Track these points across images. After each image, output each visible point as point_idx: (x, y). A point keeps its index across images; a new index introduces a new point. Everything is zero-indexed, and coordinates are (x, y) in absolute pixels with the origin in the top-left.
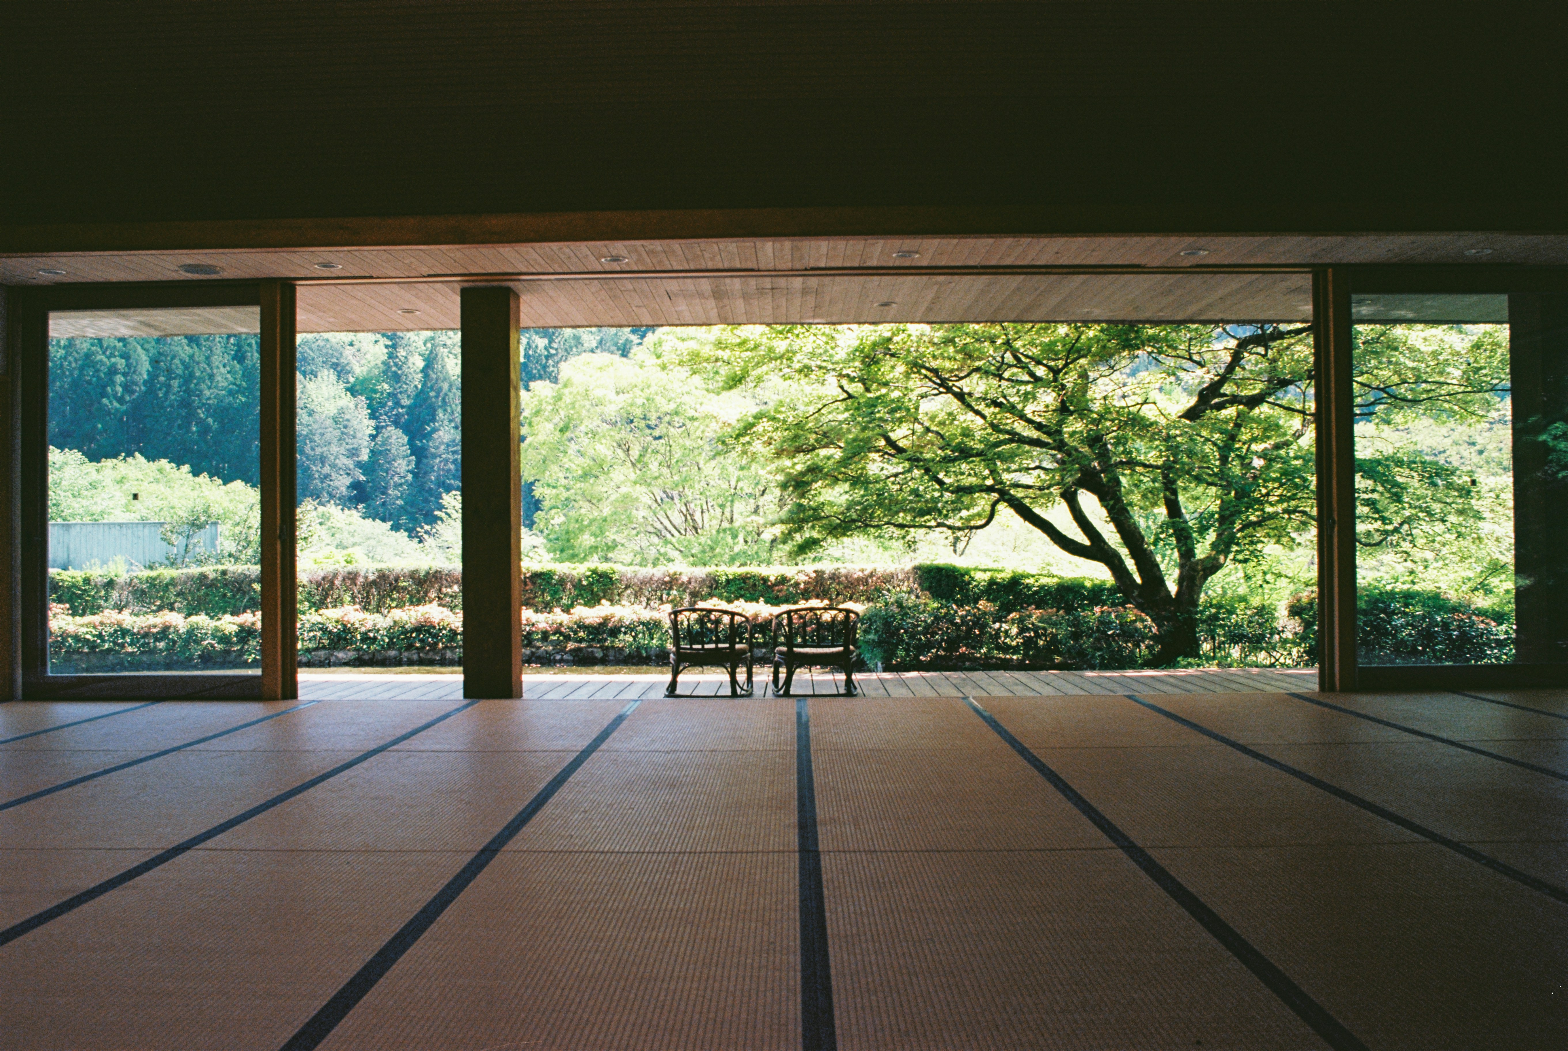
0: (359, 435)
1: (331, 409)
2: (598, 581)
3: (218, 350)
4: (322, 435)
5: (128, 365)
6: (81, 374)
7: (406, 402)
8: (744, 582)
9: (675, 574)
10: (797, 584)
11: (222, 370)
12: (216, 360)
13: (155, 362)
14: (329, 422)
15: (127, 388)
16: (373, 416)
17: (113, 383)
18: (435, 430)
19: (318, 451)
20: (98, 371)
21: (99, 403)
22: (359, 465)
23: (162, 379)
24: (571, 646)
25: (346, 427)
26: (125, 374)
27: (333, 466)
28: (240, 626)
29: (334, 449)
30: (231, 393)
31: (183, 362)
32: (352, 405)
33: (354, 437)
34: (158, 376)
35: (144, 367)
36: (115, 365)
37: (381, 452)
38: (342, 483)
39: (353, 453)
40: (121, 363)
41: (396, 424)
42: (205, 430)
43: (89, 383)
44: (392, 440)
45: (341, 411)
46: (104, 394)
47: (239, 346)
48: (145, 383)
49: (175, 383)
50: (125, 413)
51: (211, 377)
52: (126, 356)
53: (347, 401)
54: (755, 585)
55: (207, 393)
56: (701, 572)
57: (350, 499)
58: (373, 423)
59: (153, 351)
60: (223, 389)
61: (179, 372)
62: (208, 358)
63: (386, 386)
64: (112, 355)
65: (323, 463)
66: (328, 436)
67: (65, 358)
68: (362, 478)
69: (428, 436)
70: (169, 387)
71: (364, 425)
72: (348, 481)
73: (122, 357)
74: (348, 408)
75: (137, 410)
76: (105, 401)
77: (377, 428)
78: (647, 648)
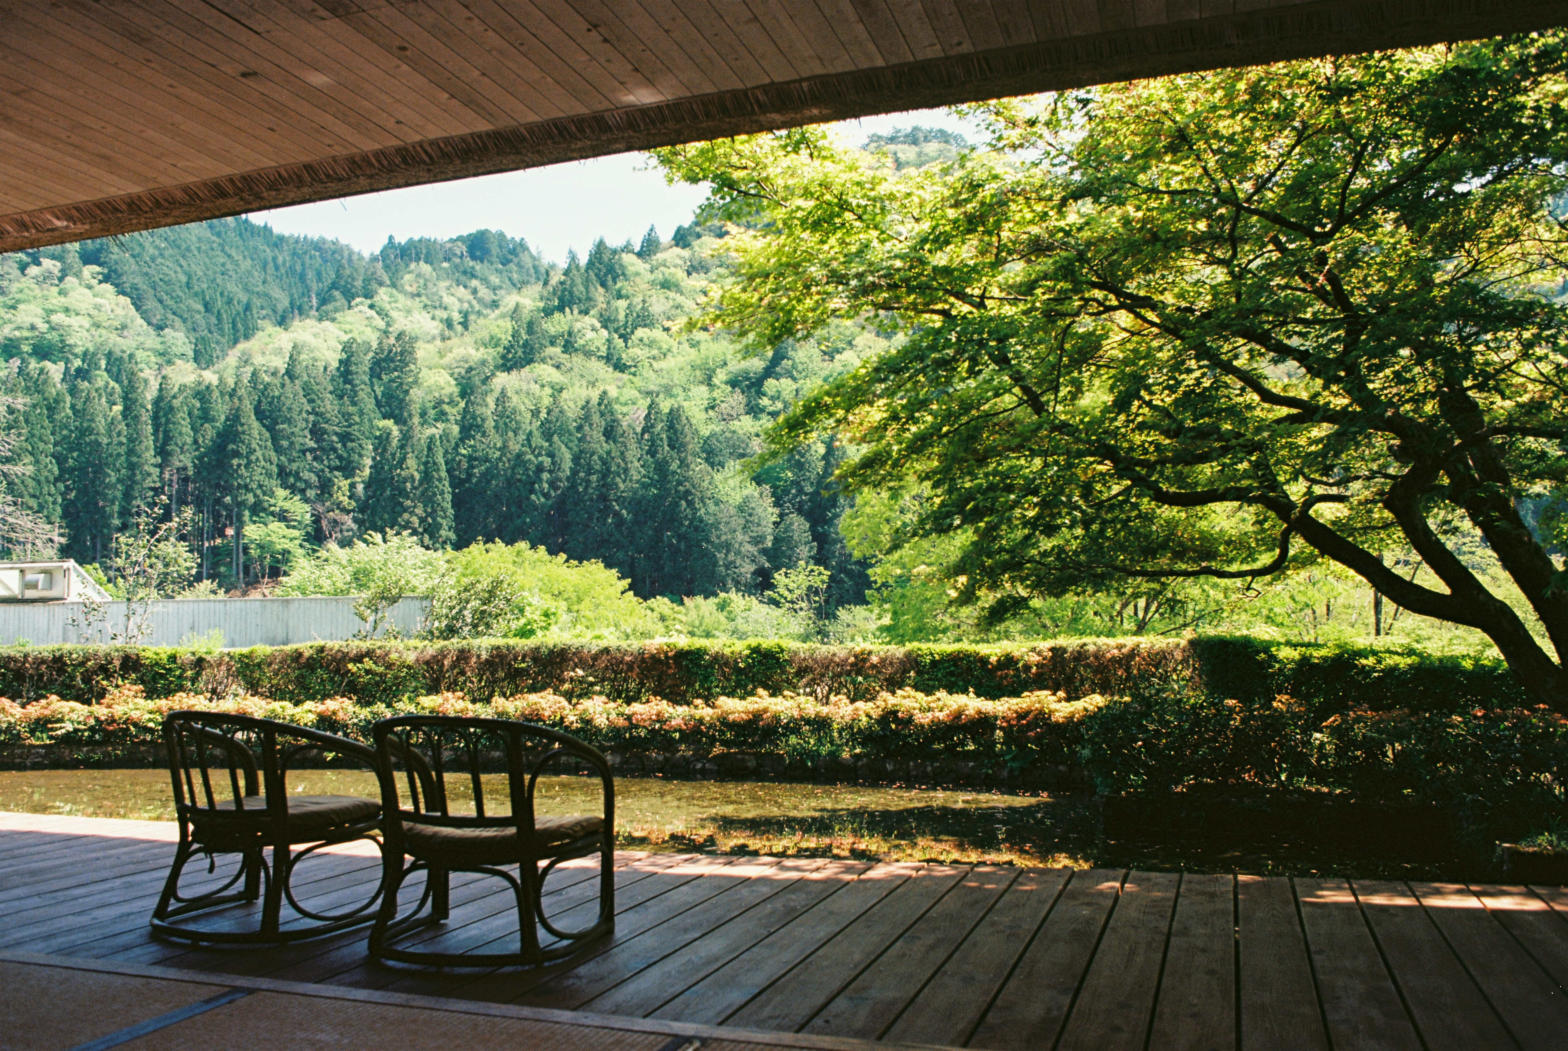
0: (764, 523)
1: (737, 498)
2: (760, 662)
3: (633, 446)
4: (727, 523)
5: (553, 463)
6: (513, 473)
7: (809, 489)
8: (956, 665)
9: (862, 653)
10: (1027, 667)
11: (636, 464)
12: (629, 455)
13: (576, 459)
14: (733, 511)
15: (552, 484)
16: (776, 504)
17: (541, 480)
18: (836, 516)
19: (723, 538)
20: (527, 469)
21: (528, 499)
22: (764, 552)
23: (582, 475)
24: (718, 750)
25: (750, 515)
26: (550, 472)
27: (738, 553)
28: (319, 715)
29: (740, 536)
30: (645, 486)
31: (601, 458)
32: (756, 494)
33: (759, 525)
34: (578, 472)
35: (567, 464)
36: (542, 463)
37: (783, 539)
38: (747, 569)
39: (757, 540)
40: (547, 461)
41: (800, 511)
42: (620, 522)
43: (520, 480)
44: (795, 527)
45: (746, 500)
46: (532, 491)
47: (652, 441)
48: (568, 478)
49: (594, 478)
50: (551, 507)
51: (626, 470)
52: (551, 455)
53: (751, 490)
54: (969, 669)
55: (622, 486)
56: (898, 651)
57: (756, 586)
58: (777, 511)
59: (576, 449)
60: (637, 482)
61: (597, 467)
62: (622, 453)
63: (790, 474)
64: (540, 454)
65: (728, 551)
66: (733, 524)
67: (500, 459)
68: (767, 565)
69: (830, 522)
70: (588, 482)
71: (767, 512)
72: (753, 568)
73: (548, 455)
74: (752, 497)
75: (561, 505)
76: (533, 497)
77: (781, 516)
78: (814, 755)
